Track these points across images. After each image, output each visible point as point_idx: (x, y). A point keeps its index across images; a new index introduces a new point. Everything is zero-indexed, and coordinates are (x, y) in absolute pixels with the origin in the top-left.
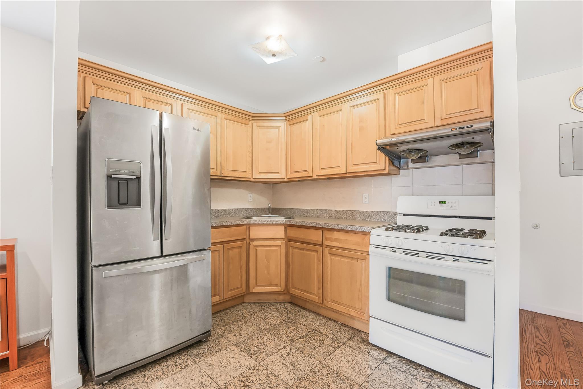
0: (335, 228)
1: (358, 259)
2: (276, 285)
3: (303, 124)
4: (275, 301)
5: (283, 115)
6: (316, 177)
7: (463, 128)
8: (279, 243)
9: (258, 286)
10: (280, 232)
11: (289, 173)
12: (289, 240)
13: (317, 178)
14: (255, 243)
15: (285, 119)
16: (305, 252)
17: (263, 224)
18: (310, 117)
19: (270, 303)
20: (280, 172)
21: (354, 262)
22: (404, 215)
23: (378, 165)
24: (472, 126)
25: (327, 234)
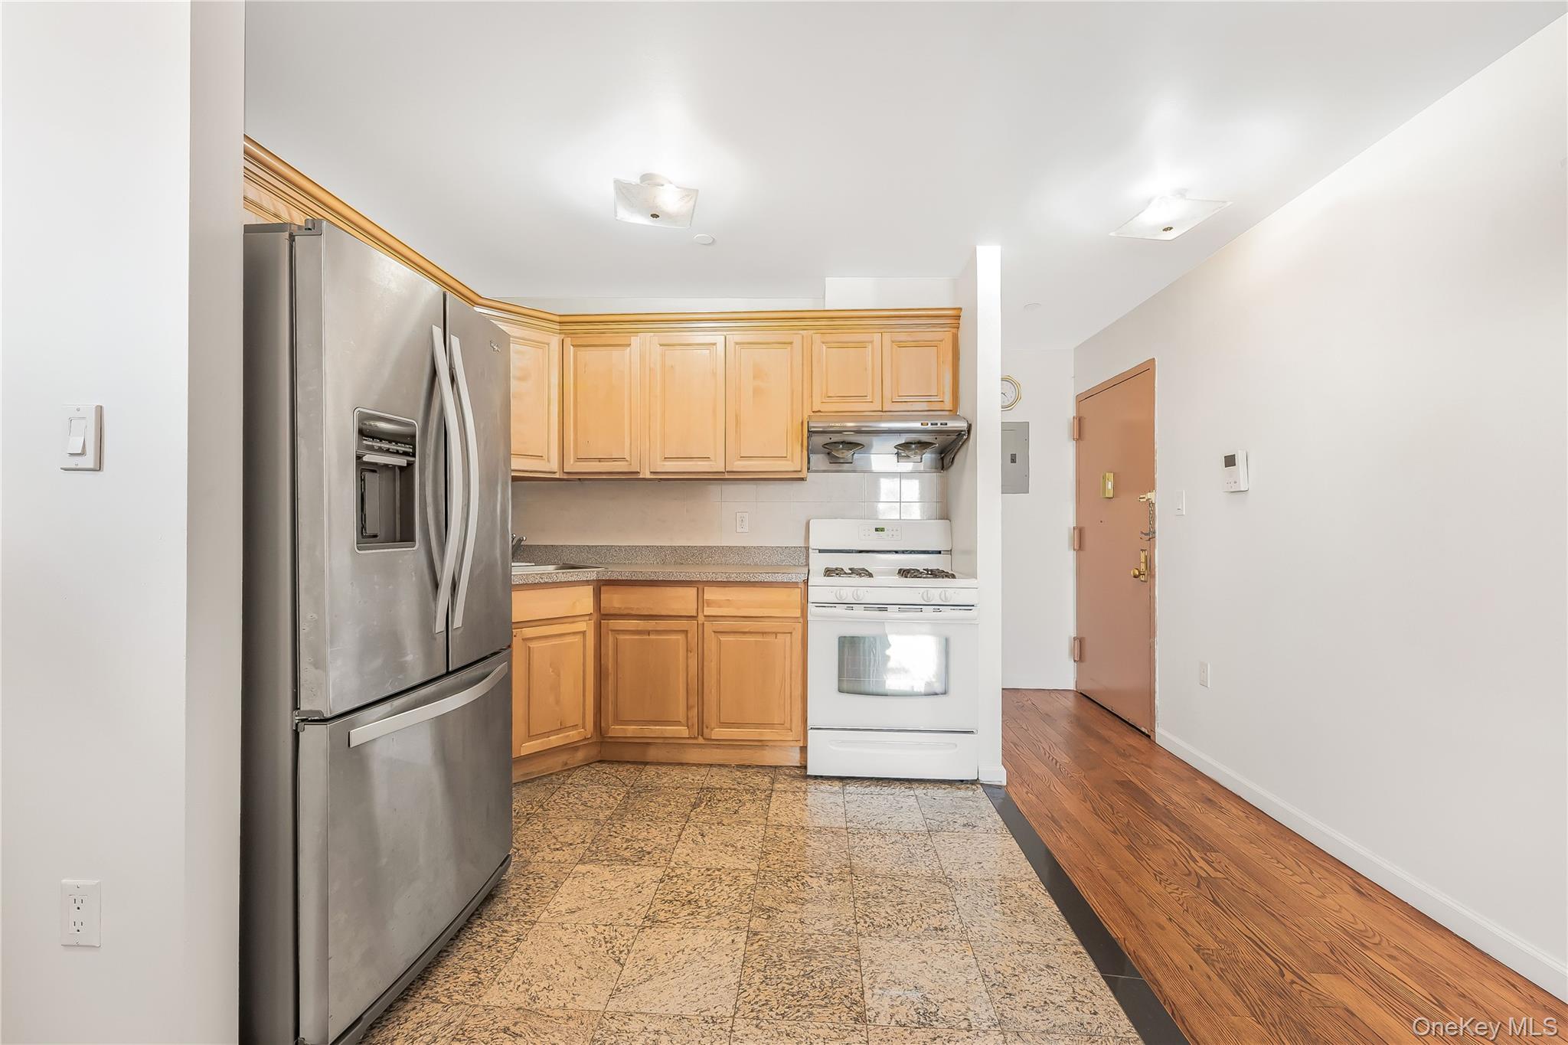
0: (731, 580)
1: (776, 634)
2: (575, 727)
3: (616, 353)
4: (566, 768)
5: (558, 319)
6: (648, 476)
7: (937, 424)
8: (582, 626)
9: (531, 737)
10: (582, 600)
11: (572, 462)
12: (602, 616)
13: (652, 477)
14: (529, 632)
15: (558, 327)
16: (652, 637)
17: (546, 583)
18: (635, 341)
19: (557, 774)
20: (545, 457)
21: (770, 639)
22: (821, 551)
23: (790, 462)
24: (946, 424)
25: (710, 594)
